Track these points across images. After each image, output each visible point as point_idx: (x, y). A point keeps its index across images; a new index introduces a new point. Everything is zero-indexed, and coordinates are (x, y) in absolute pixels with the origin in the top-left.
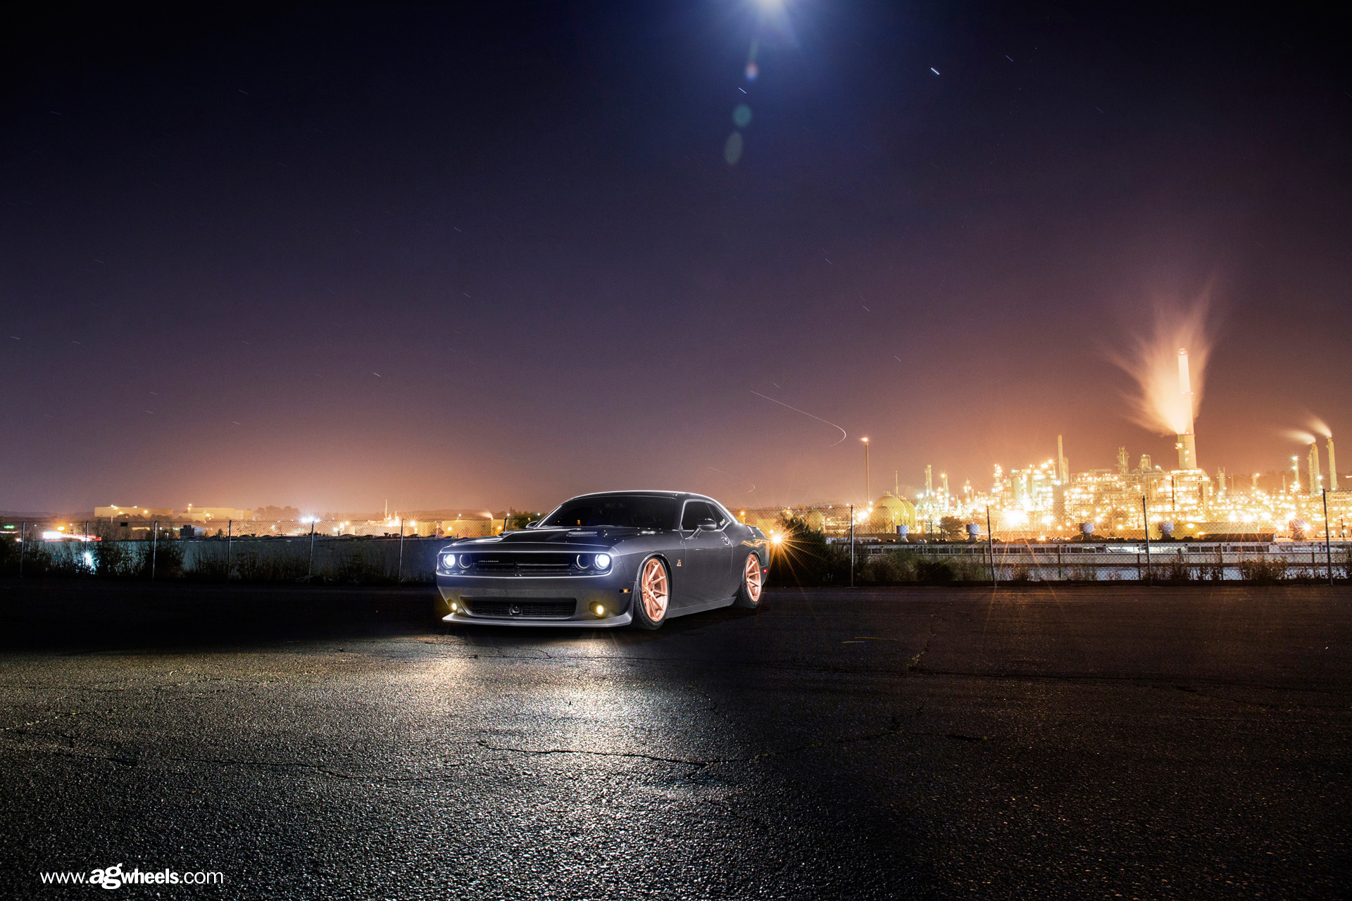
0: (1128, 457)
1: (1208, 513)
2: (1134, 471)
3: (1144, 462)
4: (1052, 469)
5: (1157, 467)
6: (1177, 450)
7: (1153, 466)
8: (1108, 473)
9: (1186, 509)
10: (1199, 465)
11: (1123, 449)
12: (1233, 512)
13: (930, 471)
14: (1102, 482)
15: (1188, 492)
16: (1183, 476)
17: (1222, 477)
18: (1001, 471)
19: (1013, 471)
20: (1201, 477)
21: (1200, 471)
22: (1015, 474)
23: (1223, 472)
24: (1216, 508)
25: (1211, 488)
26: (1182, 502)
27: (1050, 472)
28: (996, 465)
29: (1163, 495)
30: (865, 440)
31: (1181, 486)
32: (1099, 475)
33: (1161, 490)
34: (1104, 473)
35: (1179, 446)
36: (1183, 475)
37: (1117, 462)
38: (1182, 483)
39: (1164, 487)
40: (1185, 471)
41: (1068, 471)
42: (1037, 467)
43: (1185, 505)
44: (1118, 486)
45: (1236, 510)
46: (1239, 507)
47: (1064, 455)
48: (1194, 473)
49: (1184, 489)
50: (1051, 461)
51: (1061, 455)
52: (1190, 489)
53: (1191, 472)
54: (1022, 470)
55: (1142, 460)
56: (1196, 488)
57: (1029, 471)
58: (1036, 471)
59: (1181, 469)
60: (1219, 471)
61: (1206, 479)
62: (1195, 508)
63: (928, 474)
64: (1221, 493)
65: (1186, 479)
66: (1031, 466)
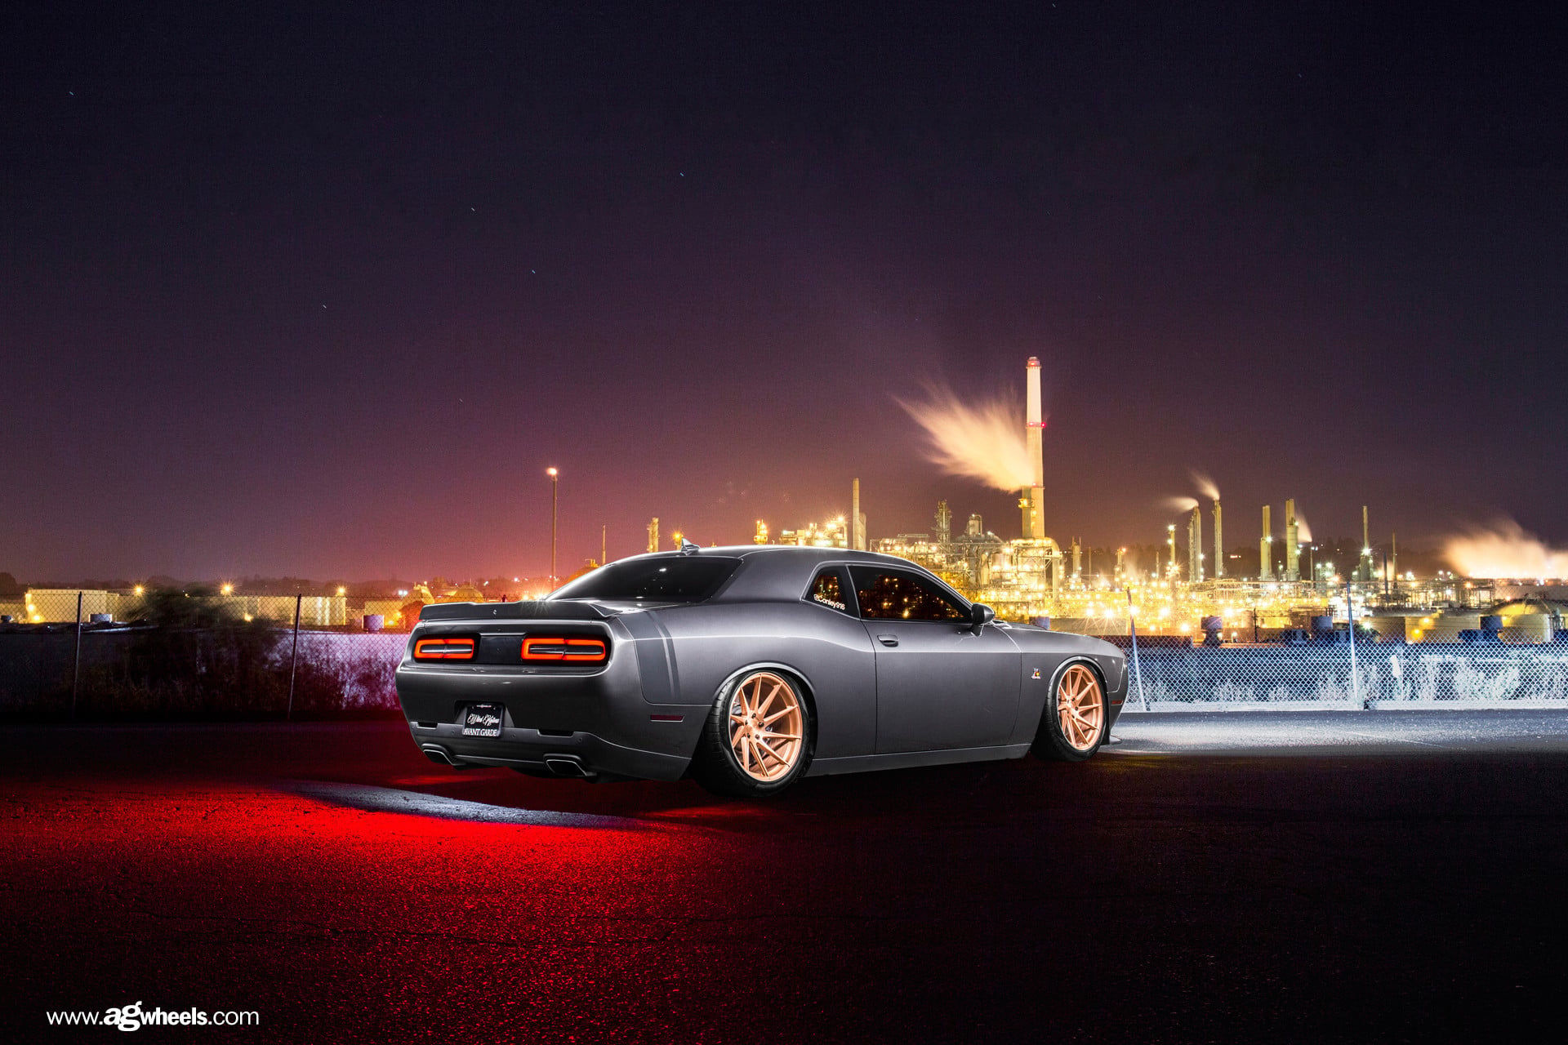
0: (951, 517)
1: (1058, 603)
2: (960, 538)
3: (973, 525)
4: (841, 532)
5: (989, 533)
6: (1021, 510)
7: (984, 532)
8: (923, 540)
9: (1029, 598)
10: (1048, 534)
11: (944, 504)
12: (1091, 604)
13: (656, 527)
14: (914, 554)
15: (1032, 572)
16: (1027, 549)
17: (1077, 551)
18: (766, 532)
19: (785, 533)
20: (1051, 550)
21: (1049, 542)
22: (788, 537)
23: (1078, 544)
24: (1068, 597)
25: (1062, 568)
26: (1023, 587)
27: (839, 536)
28: (758, 522)
29: (997, 575)
30: (553, 472)
31: (1023, 563)
32: (911, 542)
33: (996, 568)
34: (917, 540)
35: (1024, 503)
36: (1027, 547)
37: (935, 524)
38: (1025, 559)
39: (1000, 565)
40: (1030, 541)
41: (865, 536)
42: (821, 528)
43: (1028, 591)
44: (936, 561)
45: (1095, 601)
46: (1098, 596)
47: (861, 511)
48: (1041, 543)
49: (1027, 567)
50: (841, 520)
51: (856, 510)
52: (1036, 568)
53: (1037, 543)
54: (798, 531)
55: (971, 522)
56: (1043, 567)
57: (808, 534)
58: (819, 534)
59: (1025, 538)
60: (1074, 543)
61: (1057, 554)
62: (1040, 596)
63: (653, 533)
64: (1075, 576)
65: (1030, 553)
66: (811, 525)
